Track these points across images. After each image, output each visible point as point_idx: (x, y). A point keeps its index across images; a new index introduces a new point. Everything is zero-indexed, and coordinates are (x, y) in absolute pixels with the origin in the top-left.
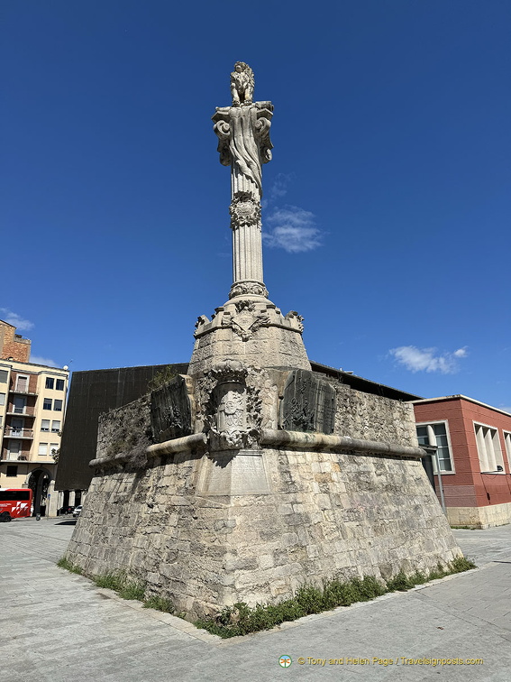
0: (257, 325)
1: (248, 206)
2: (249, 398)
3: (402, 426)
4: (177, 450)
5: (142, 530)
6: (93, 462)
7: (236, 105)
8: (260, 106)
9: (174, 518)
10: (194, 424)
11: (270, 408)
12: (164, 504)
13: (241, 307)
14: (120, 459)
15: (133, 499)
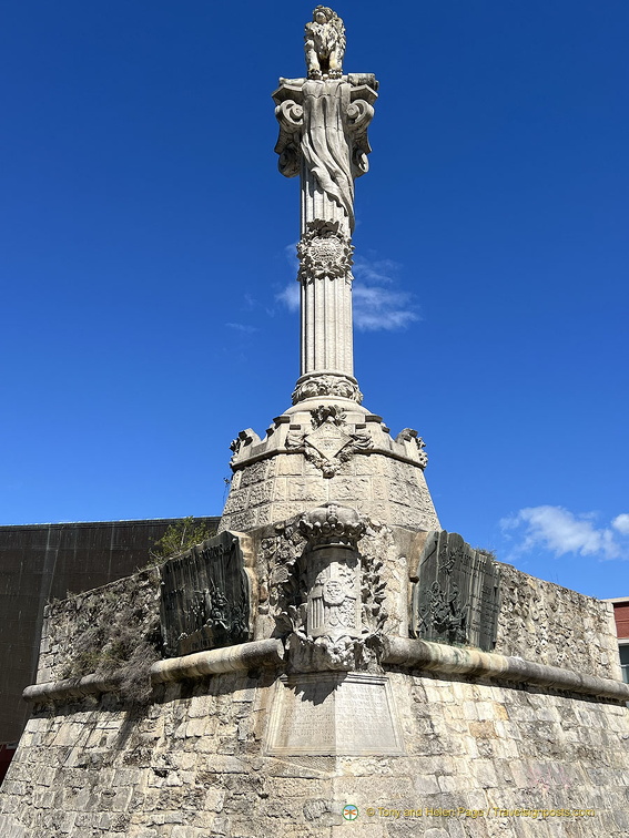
0: (349, 449)
1: (331, 244)
2: (365, 578)
3: (597, 642)
4: (217, 669)
5: (143, 819)
6: (30, 690)
7: (314, 77)
8: (356, 81)
9: (215, 796)
10: (254, 622)
11: (397, 600)
12: (191, 769)
13: (322, 417)
14: (92, 685)
15: (121, 760)
